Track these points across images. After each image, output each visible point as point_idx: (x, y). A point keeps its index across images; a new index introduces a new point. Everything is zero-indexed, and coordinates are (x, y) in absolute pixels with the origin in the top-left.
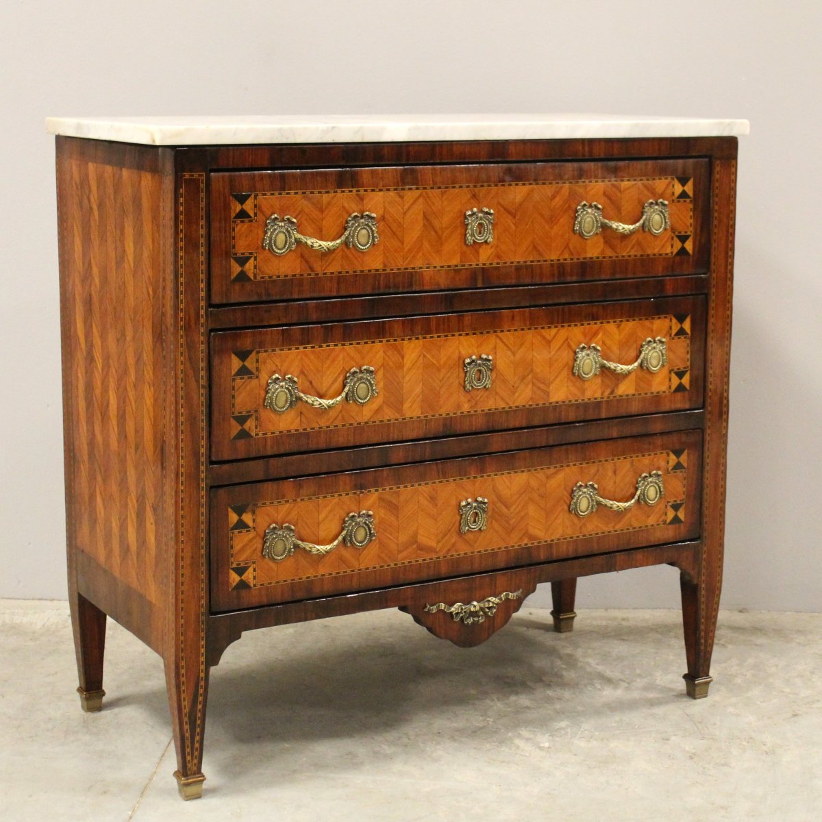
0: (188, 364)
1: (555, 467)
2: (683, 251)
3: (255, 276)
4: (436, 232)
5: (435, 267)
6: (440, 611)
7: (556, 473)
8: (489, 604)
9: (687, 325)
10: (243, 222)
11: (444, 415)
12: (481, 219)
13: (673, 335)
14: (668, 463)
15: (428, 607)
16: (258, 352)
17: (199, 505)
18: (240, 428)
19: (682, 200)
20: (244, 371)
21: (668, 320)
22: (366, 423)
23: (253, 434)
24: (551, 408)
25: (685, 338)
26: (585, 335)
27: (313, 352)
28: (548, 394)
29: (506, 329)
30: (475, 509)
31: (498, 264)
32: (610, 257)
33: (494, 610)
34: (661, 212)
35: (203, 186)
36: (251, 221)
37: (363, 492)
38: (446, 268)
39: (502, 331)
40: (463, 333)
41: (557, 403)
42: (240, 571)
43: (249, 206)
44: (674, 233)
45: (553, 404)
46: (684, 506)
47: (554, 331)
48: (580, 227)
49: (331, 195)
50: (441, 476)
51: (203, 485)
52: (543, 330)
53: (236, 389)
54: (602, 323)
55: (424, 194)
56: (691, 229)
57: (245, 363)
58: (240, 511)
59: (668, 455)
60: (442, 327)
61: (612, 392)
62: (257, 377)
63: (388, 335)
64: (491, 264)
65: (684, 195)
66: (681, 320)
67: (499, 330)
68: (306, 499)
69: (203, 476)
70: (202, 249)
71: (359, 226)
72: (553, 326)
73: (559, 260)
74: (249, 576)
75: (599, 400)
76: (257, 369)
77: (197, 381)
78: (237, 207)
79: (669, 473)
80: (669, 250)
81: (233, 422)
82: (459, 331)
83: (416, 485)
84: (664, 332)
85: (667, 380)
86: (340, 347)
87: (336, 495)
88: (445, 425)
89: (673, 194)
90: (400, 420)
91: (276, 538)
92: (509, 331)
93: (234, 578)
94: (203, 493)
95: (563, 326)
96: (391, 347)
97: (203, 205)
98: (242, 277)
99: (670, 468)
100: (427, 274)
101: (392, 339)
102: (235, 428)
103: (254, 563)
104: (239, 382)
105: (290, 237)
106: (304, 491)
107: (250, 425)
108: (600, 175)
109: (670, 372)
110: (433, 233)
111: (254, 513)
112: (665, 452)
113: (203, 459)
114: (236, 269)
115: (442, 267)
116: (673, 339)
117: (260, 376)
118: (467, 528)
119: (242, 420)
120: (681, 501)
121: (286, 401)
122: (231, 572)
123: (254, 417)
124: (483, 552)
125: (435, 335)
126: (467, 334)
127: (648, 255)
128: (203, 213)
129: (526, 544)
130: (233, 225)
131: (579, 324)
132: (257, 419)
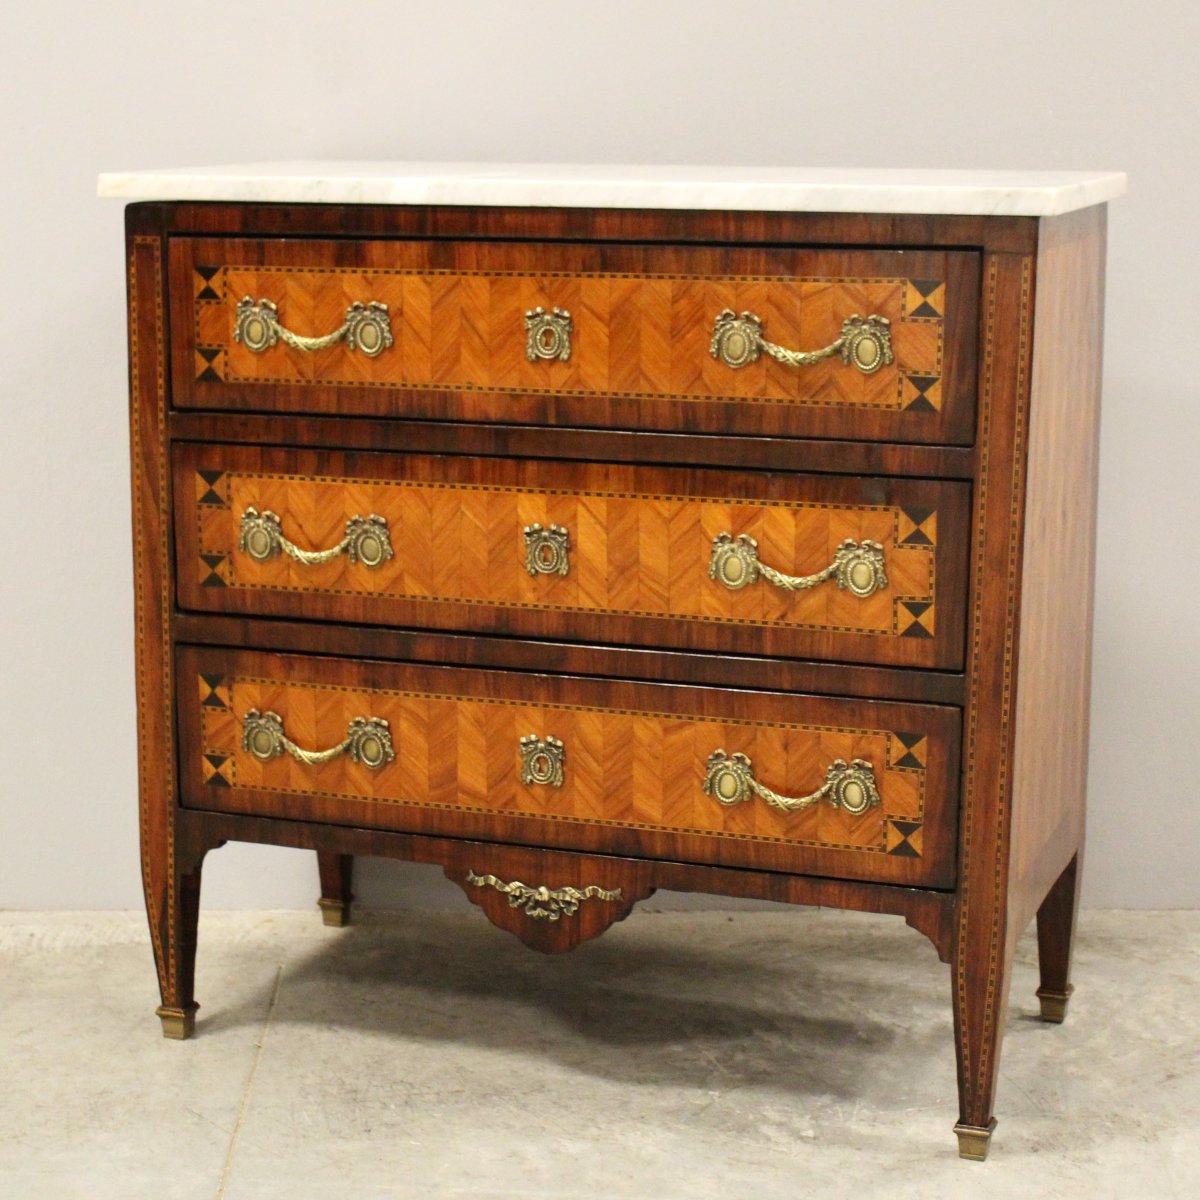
0: (146, 480)
1: (679, 717)
2: (921, 404)
3: (226, 375)
4: (481, 338)
5: (480, 388)
6: (487, 886)
7: (681, 727)
8: (564, 897)
9: (930, 528)
10: (209, 303)
11: (497, 604)
12: (548, 324)
13: (900, 541)
14: (888, 751)
15: (472, 875)
16: (229, 476)
17: (162, 663)
18: (210, 571)
19: (921, 319)
20: (211, 498)
21: (890, 515)
22: (380, 595)
23: (227, 582)
24: (673, 623)
25: (925, 548)
26: (734, 518)
27: (302, 486)
28: (668, 601)
29: (594, 490)
30: (542, 751)
31: (581, 393)
32: (780, 401)
33: (575, 908)
34: (874, 335)
35: (157, 253)
36: (218, 303)
37: (375, 692)
38: (496, 391)
39: (587, 494)
40: (524, 489)
41: (683, 616)
42: (217, 761)
43: (216, 283)
44: (904, 372)
45: (676, 618)
46: (921, 828)
47: (675, 505)
48: (719, 349)
49: (327, 274)
50: (492, 693)
51: (166, 637)
52: (657, 501)
53: (202, 518)
54: (763, 503)
55: (463, 282)
56: (939, 368)
57: (214, 488)
58: (213, 682)
59: (889, 739)
60: (490, 475)
61: (783, 617)
62: (229, 508)
63: (408, 476)
64: (570, 392)
65: (925, 310)
66: (918, 517)
67: (582, 492)
68: (298, 684)
69: (166, 626)
70: (160, 335)
71: (362, 320)
72: (674, 497)
73: (685, 397)
74: (227, 769)
75: (759, 624)
76: (229, 498)
77: (157, 502)
78: (200, 284)
79: (891, 769)
80: (893, 400)
81: (202, 563)
82: (517, 485)
83: (454, 698)
84: (884, 534)
85: (890, 613)
86: (339, 483)
87: (339, 688)
88: (498, 618)
89: (903, 307)
90: (430, 599)
91: (256, 727)
92: (599, 495)
93: (209, 769)
94: (167, 648)
95: (692, 500)
96: (413, 494)
97: (159, 277)
98: (210, 376)
99: (892, 762)
100: (469, 398)
101: (414, 483)
102: (205, 571)
103: (232, 754)
104: (205, 510)
105: (268, 328)
106: (295, 673)
107: (222, 568)
108: (762, 267)
109: (895, 601)
110: (477, 340)
111: (230, 688)
112: (883, 732)
113: (165, 605)
114: (202, 365)
115: (491, 389)
116: (900, 547)
117: (233, 508)
118: (529, 777)
119: (213, 561)
120: (914, 819)
121: (266, 546)
122: (204, 759)
123: (227, 559)
124: (560, 819)
125: (481, 486)
126: (531, 491)
127: (852, 404)
128: (159, 288)
129: (630, 825)
130: (197, 307)
131: (721, 500)
132: (231, 563)
